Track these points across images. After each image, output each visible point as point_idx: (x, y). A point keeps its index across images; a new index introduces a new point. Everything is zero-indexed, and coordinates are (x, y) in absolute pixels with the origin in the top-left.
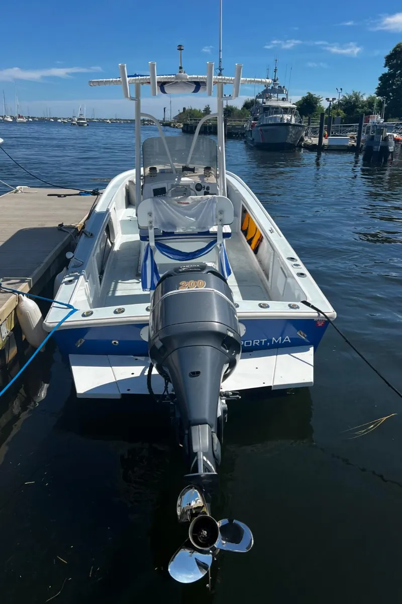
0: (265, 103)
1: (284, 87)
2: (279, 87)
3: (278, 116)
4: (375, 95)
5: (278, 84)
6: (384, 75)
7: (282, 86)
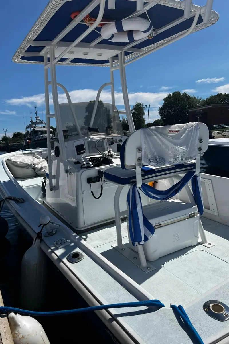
0: (34, 129)
1: (43, 121)
2: (40, 121)
3: (44, 135)
4: (84, 125)
5: (39, 119)
6: (87, 116)
7: (42, 121)
